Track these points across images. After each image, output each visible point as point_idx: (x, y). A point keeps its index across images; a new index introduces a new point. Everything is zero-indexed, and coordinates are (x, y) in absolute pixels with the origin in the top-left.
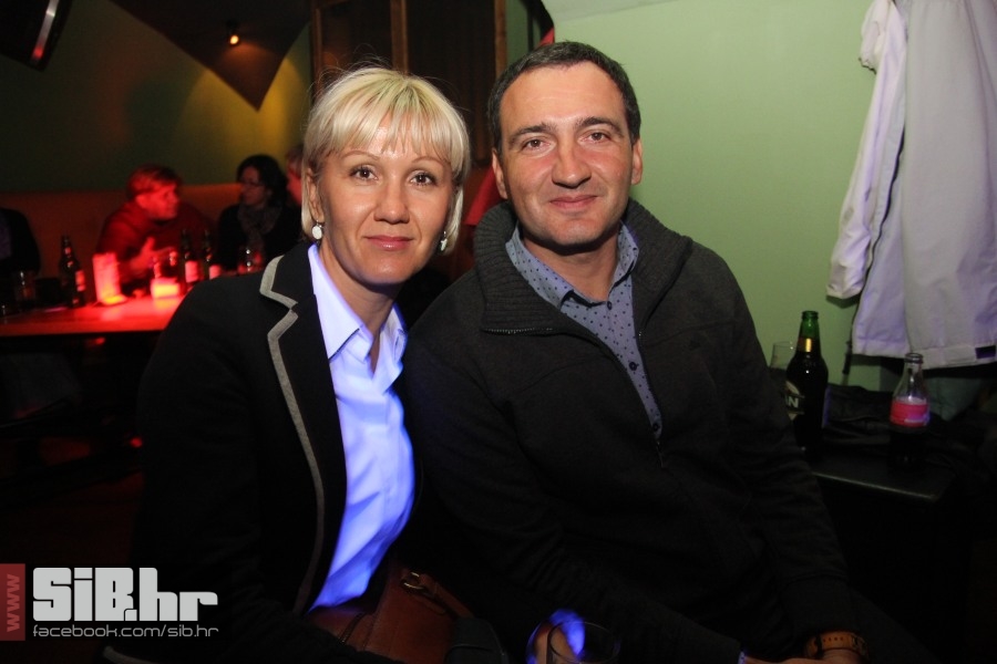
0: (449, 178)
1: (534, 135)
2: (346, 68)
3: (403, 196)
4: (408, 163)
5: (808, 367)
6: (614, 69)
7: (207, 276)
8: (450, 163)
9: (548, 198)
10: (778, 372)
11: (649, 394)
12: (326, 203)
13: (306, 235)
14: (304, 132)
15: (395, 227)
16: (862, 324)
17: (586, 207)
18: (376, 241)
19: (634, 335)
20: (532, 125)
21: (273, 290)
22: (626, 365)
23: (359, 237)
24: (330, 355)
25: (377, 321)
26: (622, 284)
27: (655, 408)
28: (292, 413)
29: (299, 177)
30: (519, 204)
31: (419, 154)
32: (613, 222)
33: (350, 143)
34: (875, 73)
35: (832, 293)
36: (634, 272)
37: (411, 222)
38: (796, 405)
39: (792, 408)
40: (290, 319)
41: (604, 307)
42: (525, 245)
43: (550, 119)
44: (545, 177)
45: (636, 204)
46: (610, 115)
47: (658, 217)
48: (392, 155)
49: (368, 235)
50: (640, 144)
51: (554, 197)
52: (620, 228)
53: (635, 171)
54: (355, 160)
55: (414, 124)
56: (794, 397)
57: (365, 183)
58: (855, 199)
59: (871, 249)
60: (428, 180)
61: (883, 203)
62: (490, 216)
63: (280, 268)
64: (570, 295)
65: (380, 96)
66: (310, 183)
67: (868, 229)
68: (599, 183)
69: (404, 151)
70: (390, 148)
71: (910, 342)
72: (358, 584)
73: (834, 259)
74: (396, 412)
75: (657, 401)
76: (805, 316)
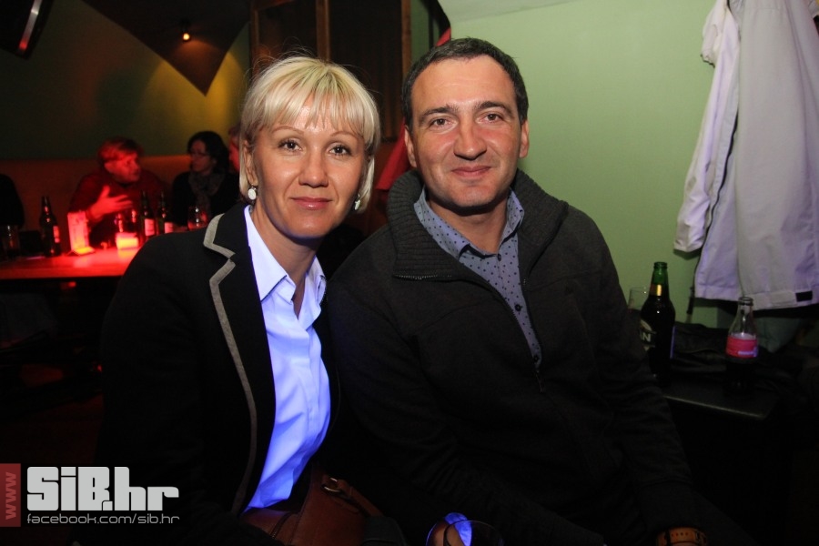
0: (362, 149)
1: (440, 115)
2: (277, 58)
3: (323, 164)
4: (328, 137)
5: (658, 308)
6: (507, 62)
7: (162, 231)
8: (363, 137)
9: (452, 168)
10: (634, 311)
11: (531, 331)
12: (259, 169)
13: (243, 197)
14: (242, 110)
15: (316, 190)
16: (702, 273)
17: (481, 176)
18: (301, 202)
19: (519, 281)
20: (438, 106)
21: (215, 243)
22: (513, 307)
23: (286, 198)
24: (262, 297)
25: (302, 269)
26: (510, 240)
27: (536, 342)
28: (230, 347)
29: (238, 148)
30: (426, 172)
31: (337, 129)
32: (504, 188)
33: (279, 120)
34: (714, 67)
35: (678, 247)
36: (519, 230)
37: (330, 186)
38: (649, 339)
39: (646, 342)
40: (228, 267)
41: (494, 259)
42: (431, 207)
43: (454, 102)
44: (448, 150)
45: (523, 173)
46: (503, 100)
47: (539, 184)
48: (315, 130)
49: (294, 196)
50: (528, 125)
51: (456, 167)
52: (510, 194)
53: (523, 147)
54: (283, 134)
55: (332, 105)
56: (647, 333)
57: (292, 153)
58: (697, 171)
59: (710, 211)
60: (344, 151)
61: (720, 173)
62: (401, 181)
63: (221, 224)
64: (467, 248)
65: (304, 80)
66: (247, 153)
67: (708, 194)
68: (492, 156)
69: (324, 127)
70: (312, 124)
71: (742, 289)
72: (284, 490)
73: (679, 219)
74: (317, 346)
75: (537, 337)
76: (656, 266)
